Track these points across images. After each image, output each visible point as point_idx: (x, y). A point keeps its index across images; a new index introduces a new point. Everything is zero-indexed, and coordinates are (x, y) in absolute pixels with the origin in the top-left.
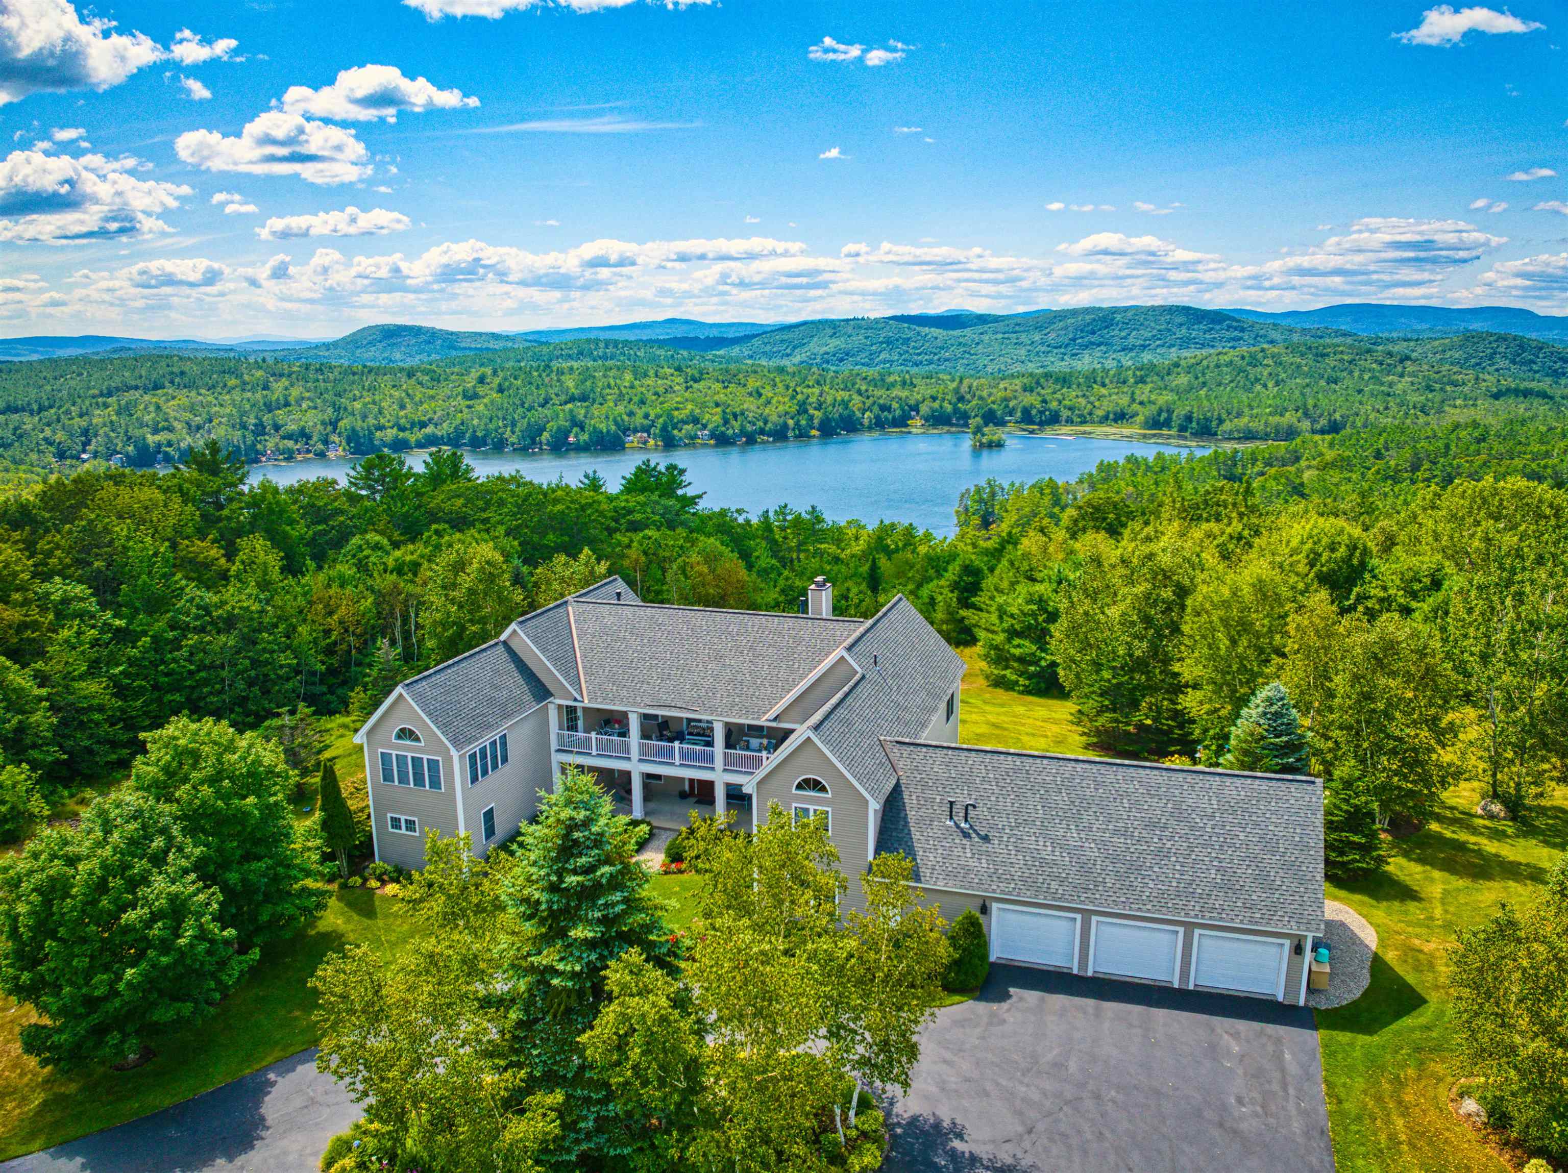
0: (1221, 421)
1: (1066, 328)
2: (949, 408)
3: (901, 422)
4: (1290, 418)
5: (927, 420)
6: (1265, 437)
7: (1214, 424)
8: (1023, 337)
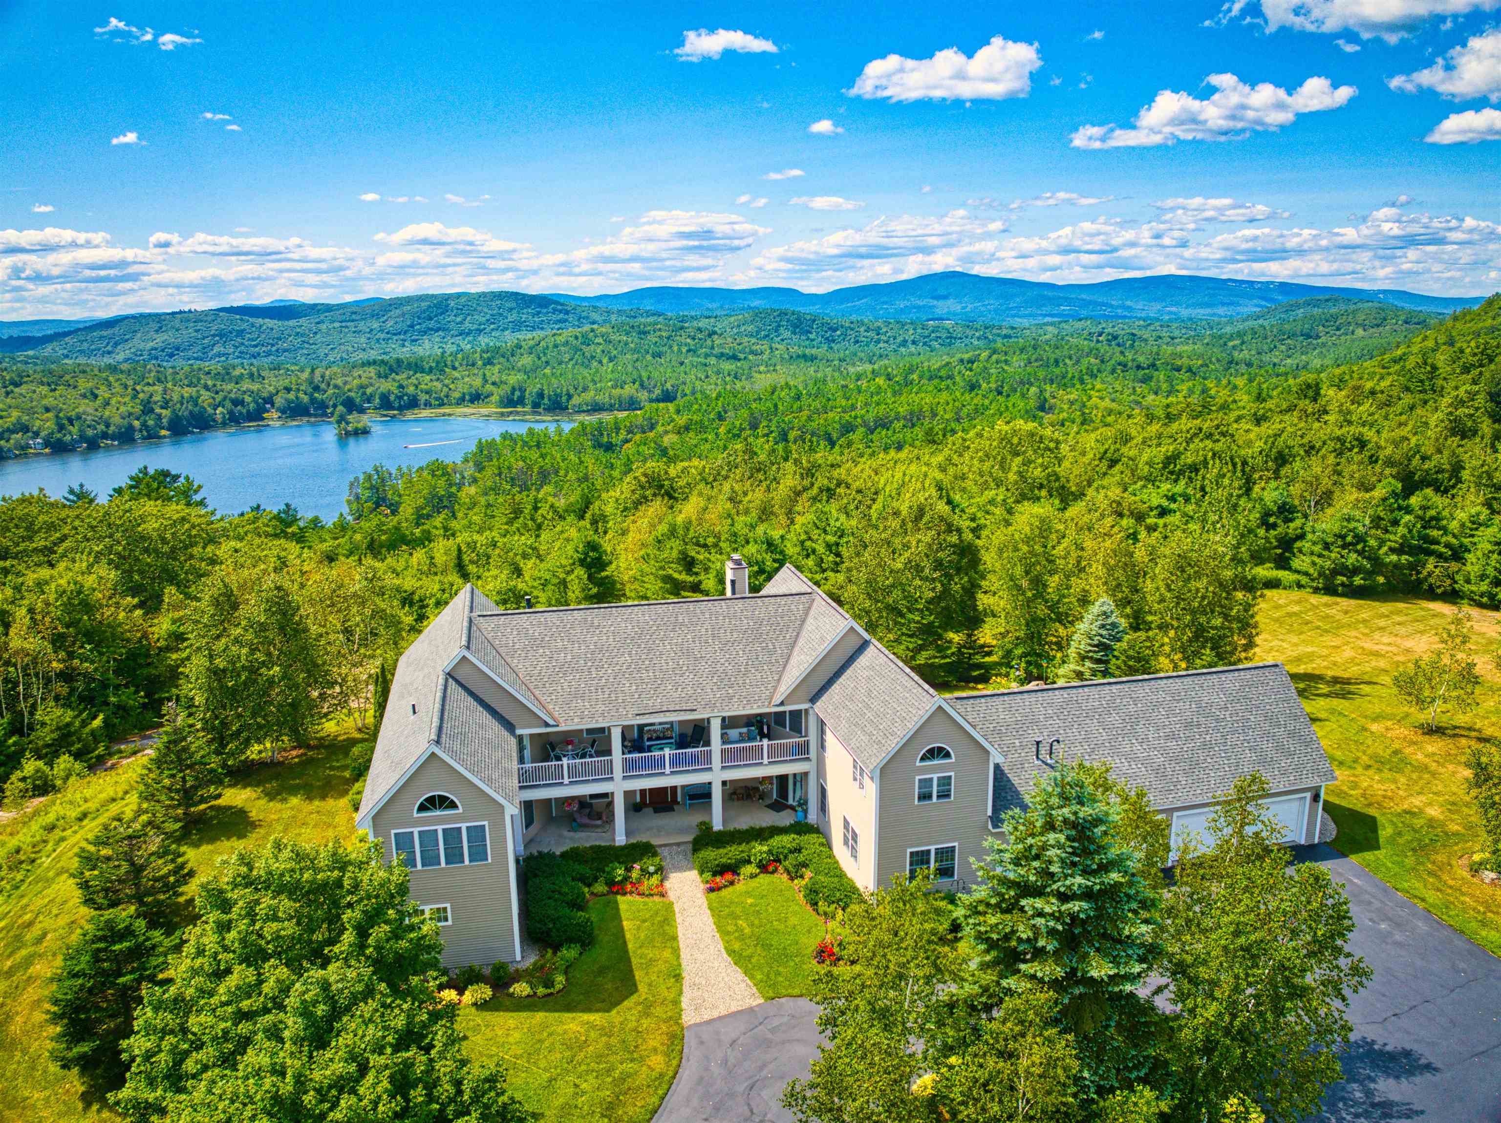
0: (570, 397)
1: (403, 315)
2: (305, 399)
3: (257, 415)
4: (628, 390)
5: (283, 412)
6: (611, 408)
7: (564, 399)
8: (362, 325)
